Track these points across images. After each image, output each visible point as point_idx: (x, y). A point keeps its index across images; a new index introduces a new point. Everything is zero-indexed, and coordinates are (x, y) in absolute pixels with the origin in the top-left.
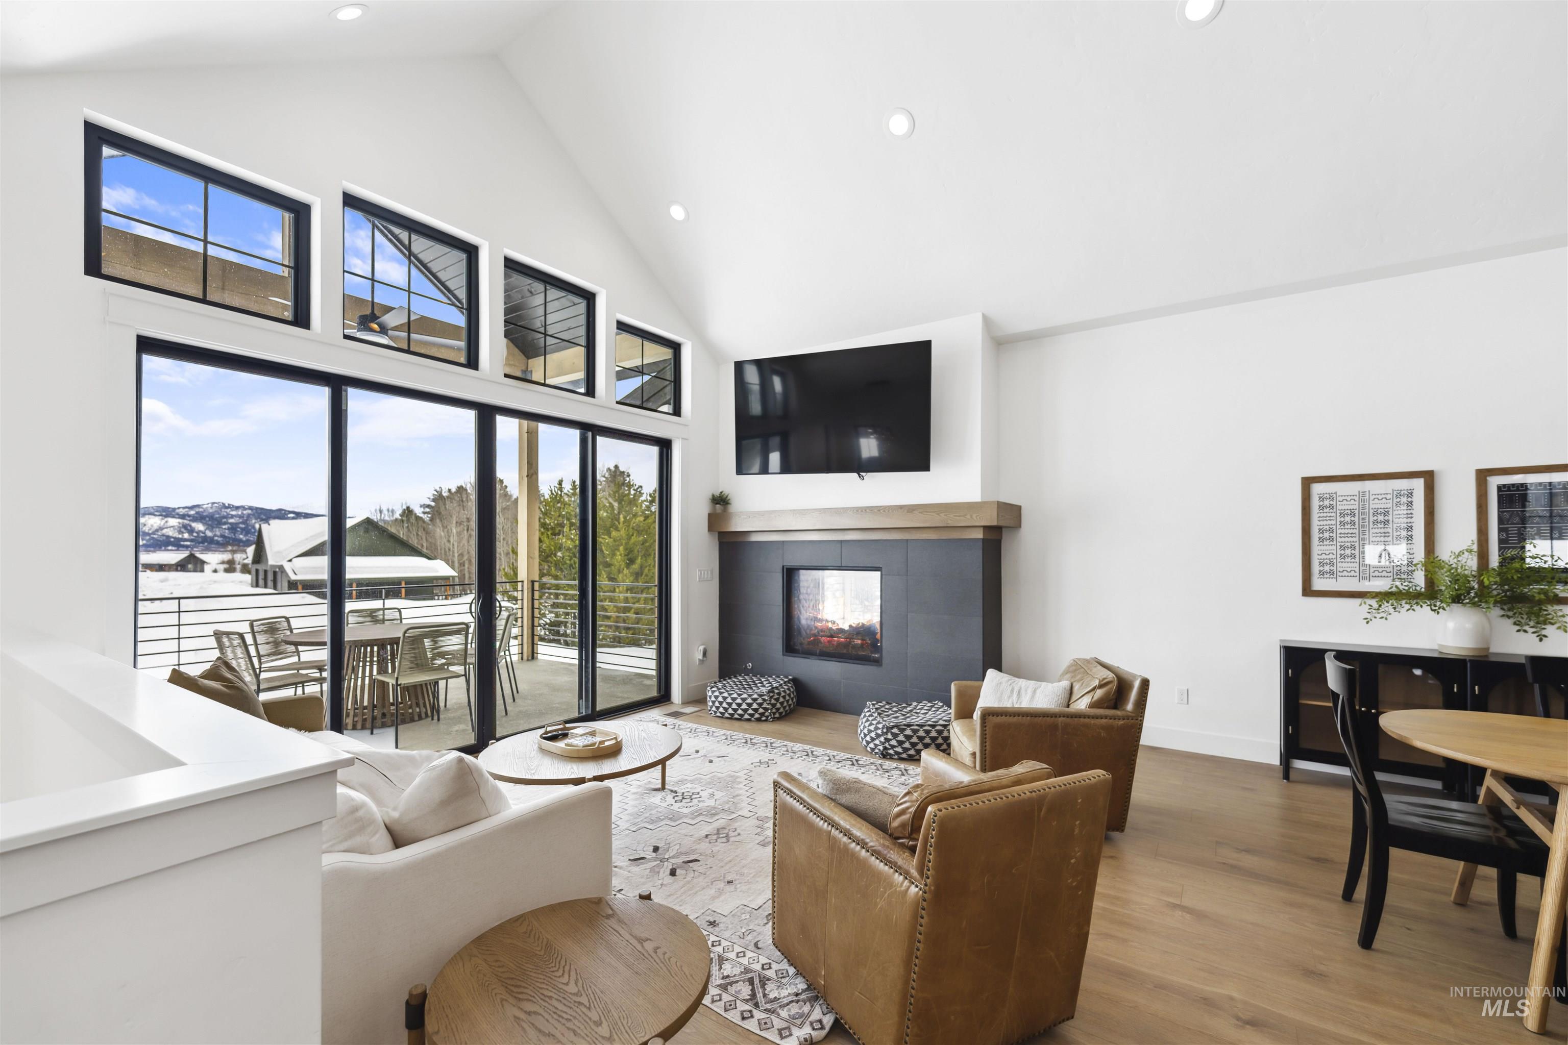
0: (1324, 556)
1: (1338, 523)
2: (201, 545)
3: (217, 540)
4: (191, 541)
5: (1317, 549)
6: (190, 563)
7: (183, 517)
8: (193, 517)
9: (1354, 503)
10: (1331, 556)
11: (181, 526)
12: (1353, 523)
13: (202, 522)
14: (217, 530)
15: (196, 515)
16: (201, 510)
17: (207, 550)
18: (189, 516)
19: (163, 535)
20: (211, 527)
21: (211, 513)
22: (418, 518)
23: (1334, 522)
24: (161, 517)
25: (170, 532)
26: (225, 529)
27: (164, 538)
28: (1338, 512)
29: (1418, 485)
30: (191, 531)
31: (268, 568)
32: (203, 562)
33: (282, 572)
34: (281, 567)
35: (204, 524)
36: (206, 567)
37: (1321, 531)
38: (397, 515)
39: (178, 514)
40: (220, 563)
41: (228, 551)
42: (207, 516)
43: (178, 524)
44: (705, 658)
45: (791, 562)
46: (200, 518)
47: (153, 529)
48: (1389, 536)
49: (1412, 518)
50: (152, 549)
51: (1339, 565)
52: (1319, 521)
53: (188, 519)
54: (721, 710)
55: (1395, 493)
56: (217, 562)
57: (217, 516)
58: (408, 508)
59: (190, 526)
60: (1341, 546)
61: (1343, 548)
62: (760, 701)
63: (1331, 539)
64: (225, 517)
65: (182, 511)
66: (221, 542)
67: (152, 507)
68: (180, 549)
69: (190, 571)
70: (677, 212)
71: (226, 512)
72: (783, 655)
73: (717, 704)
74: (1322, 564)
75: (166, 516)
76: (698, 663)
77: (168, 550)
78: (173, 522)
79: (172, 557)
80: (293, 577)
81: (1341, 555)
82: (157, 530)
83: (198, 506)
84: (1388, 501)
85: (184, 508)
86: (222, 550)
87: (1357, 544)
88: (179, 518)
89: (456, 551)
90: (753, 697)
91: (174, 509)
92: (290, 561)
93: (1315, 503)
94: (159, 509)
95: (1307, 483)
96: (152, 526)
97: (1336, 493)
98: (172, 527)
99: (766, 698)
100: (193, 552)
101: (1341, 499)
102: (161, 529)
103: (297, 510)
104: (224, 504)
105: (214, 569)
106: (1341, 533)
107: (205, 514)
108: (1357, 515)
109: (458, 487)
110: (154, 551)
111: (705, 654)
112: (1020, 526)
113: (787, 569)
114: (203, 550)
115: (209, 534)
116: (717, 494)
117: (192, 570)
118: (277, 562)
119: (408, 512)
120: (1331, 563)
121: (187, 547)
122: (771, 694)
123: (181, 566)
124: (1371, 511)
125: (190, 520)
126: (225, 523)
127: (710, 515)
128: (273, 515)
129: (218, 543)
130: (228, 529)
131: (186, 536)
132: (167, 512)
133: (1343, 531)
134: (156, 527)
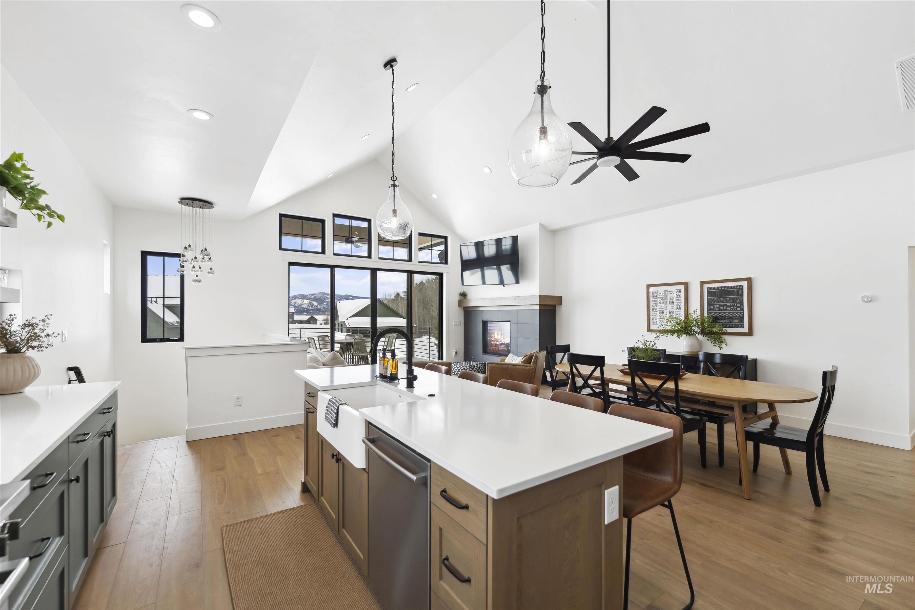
0: (654, 316)
1: (658, 303)
2: (316, 312)
3: (322, 310)
4: (312, 310)
5: (652, 313)
6: (312, 320)
7: (309, 299)
8: (313, 299)
9: (663, 295)
10: (656, 316)
11: (308, 303)
12: (663, 303)
13: (316, 302)
14: (322, 305)
15: (314, 298)
16: (316, 296)
17: (318, 314)
18: (312, 298)
19: (302, 307)
20: (319, 304)
21: (320, 297)
22: (401, 297)
23: (657, 303)
24: (301, 299)
25: (305, 306)
26: (325, 304)
27: (303, 309)
28: (658, 298)
29: (682, 287)
30: (312, 306)
31: (339, 323)
32: (316, 320)
33: (344, 324)
34: (344, 322)
35: (317, 302)
36: (318, 322)
37: (653, 306)
38: (393, 297)
39: (307, 298)
40: (323, 321)
41: (326, 315)
42: (318, 299)
43: (307, 302)
44: (456, 355)
45: (485, 319)
46: (315, 299)
47: (299, 305)
48: (674, 308)
49: (681, 301)
50: (298, 314)
51: (659, 319)
52: (652, 302)
53: (311, 300)
54: (456, 372)
55: (676, 291)
56: (322, 320)
57: (322, 298)
58: (398, 293)
59: (312, 303)
60: (659, 312)
61: (660, 313)
62: (466, 369)
63: (656, 309)
64: (325, 299)
65: (309, 296)
66: (324, 310)
67: (298, 295)
68: (308, 314)
69: (312, 324)
70: (435, 196)
71: (325, 296)
72: (482, 354)
73: (455, 370)
74: (653, 319)
75: (303, 299)
76: (454, 356)
77: (304, 314)
78: (306, 301)
79: (305, 317)
80: (348, 326)
81: (659, 315)
82: (300, 305)
83: (315, 294)
84: (674, 294)
85: (310, 295)
86: (324, 314)
87: (664, 311)
88: (308, 300)
89: (417, 315)
90: (464, 367)
91: (306, 296)
92: (347, 319)
93: (651, 295)
94: (301, 296)
95: (649, 286)
96: (298, 303)
97: (657, 291)
98: (305, 304)
99: (468, 368)
100: (313, 315)
101: (659, 293)
102: (302, 304)
103: (353, 295)
104: (324, 293)
105: (320, 323)
106: (659, 307)
107: (317, 298)
108: (664, 299)
109: (420, 282)
110: (299, 315)
111: (456, 353)
112: (561, 304)
113: (484, 321)
114: (317, 314)
115: (319, 307)
116: (462, 292)
117: (312, 323)
118: (342, 320)
119: (398, 294)
120: (656, 319)
121: (311, 313)
122: (470, 367)
123: (308, 322)
124: (669, 298)
125: (312, 301)
126: (325, 302)
127: (459, 300)
128: (343, 297)
129: (322, 311)
130: (326, 304)
131: (310, 308)
132: (303, 297)
133: (660, 306)
134: (299, 303)
